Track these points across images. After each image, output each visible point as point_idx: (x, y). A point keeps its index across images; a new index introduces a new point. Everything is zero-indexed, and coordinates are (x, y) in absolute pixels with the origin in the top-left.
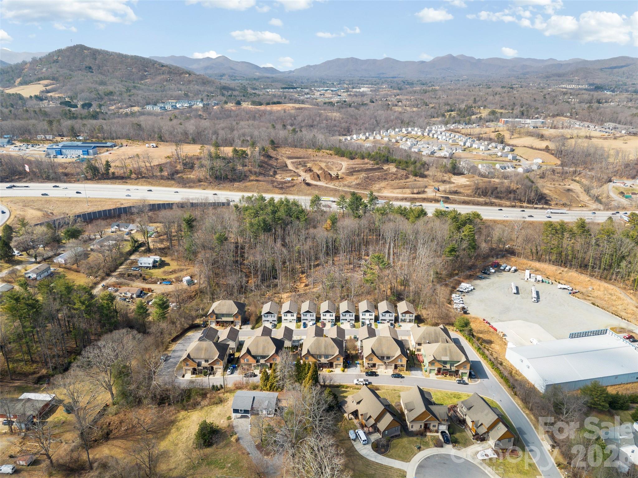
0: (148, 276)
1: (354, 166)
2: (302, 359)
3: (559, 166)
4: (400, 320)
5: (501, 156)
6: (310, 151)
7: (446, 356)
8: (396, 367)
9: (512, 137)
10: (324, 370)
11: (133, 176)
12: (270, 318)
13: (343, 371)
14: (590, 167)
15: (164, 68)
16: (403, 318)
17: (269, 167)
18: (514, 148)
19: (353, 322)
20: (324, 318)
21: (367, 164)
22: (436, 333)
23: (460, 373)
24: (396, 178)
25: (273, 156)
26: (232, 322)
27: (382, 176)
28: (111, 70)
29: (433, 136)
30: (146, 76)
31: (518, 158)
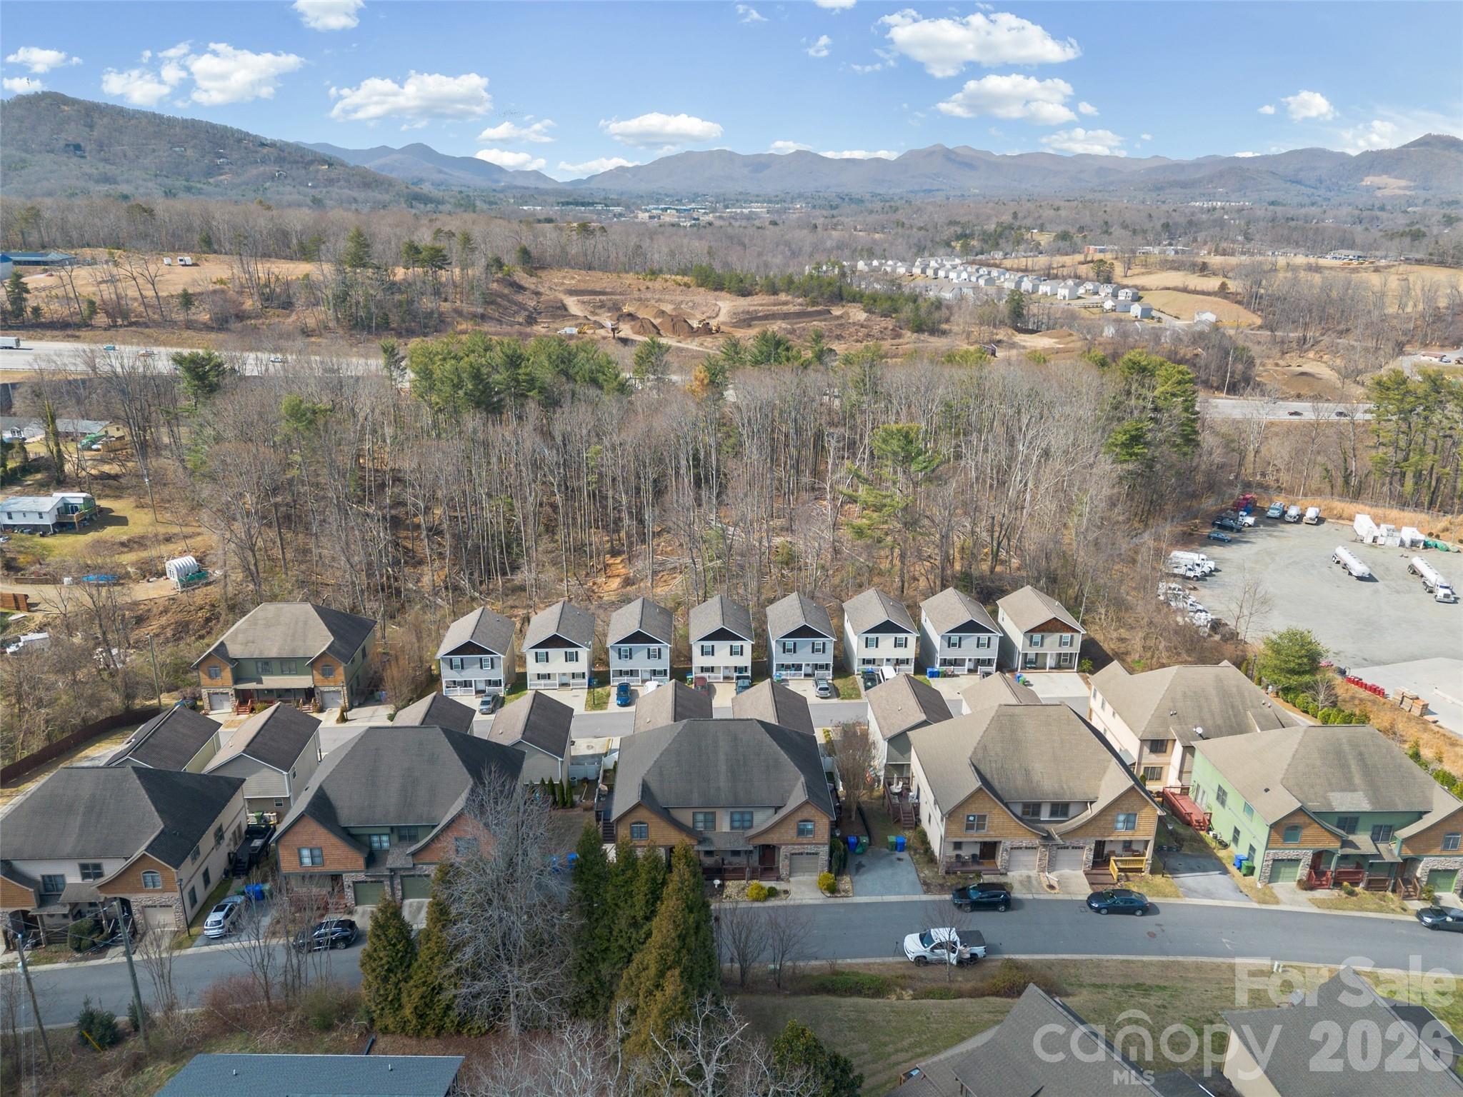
0: (30, 558)
1: (752, 308)
2: (610, 836)
3: (1260, 327)
4: (1019, 662)
5: (1114, 310)
6: (629, 278)
7: (1350, 787)
8: (1101, 858)
9: (1130, 273)
10: (732, 887)
11: (101, 319)
12: (476, 674)
13: (833, 890)
14: (1342, 327)
15: (265, 150)
16: (1032, 652)
17: (515, 308)
18: (1141, 293)
19: (829, 674)
20: (708, 661)
21: (786, 303)
22: (1224, 694)
23: (1420, 871)
24: (868, 335)
25: (527, 285)
26: (309, 694)
27: (831, 330)
28: (130, 154)
29: (936, 272)
30: (219, 167)
31: (1154, 313)
